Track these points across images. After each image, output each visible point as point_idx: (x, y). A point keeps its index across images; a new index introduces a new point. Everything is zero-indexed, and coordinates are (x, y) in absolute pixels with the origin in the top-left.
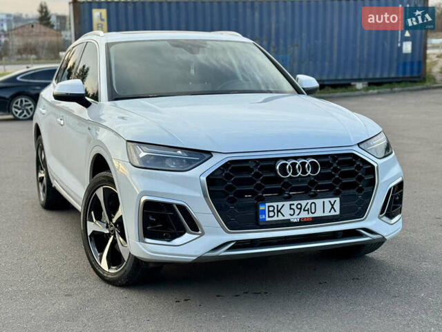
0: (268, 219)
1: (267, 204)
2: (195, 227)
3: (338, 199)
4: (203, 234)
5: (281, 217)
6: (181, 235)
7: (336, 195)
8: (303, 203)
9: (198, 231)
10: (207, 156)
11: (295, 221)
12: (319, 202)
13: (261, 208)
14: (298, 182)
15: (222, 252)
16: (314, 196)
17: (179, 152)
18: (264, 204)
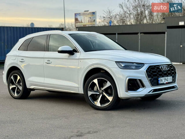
0: (160, 83)
1: (160, 78)
2: (143, 86)
3: (172, 77)
4: (146, 88)
5: (162, 82)
6: (139, 89)
7: (171, 76)
8: (166, 78)
9: (144, 87)
10: (143, 65)
11: (165, 83)
12: (169, 77)
13: (159, 79)
14: (165, 72)
15: (151, 93)
16: (167, 76)
17: (135, 64)
18: (159, 78)
